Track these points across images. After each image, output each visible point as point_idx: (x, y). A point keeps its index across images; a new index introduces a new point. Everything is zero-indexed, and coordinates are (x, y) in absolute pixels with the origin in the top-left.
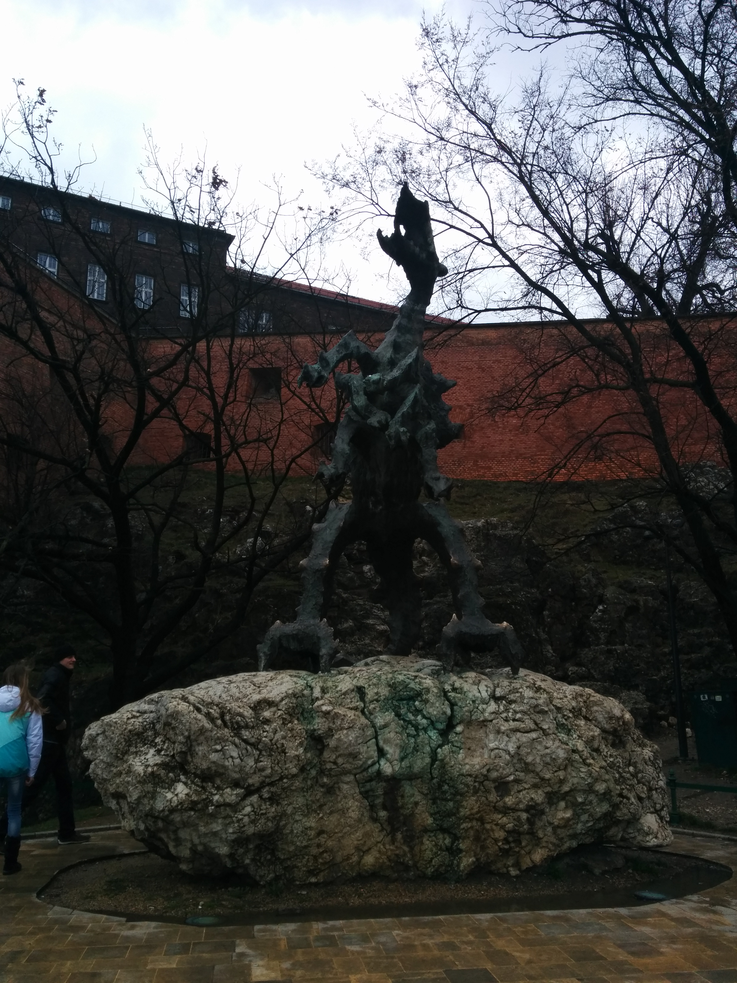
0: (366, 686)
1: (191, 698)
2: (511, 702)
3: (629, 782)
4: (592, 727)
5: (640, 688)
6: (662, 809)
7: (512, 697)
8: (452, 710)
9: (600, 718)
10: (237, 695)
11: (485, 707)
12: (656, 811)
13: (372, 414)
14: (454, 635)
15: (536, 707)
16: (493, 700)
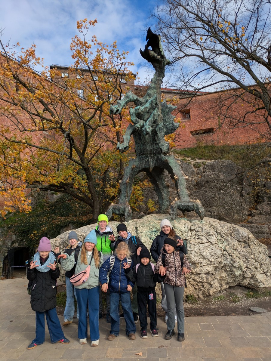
0: (138, 227)
2: (197, 231)
3: (251, 262)
4: (234, 240)
6: (267, 272)
9: (238, 236)
11: (186, 234)
12: (264, 273)
13: (138, 122)
14: (175, 206)
15: (207, 233)
16: (189, 232)
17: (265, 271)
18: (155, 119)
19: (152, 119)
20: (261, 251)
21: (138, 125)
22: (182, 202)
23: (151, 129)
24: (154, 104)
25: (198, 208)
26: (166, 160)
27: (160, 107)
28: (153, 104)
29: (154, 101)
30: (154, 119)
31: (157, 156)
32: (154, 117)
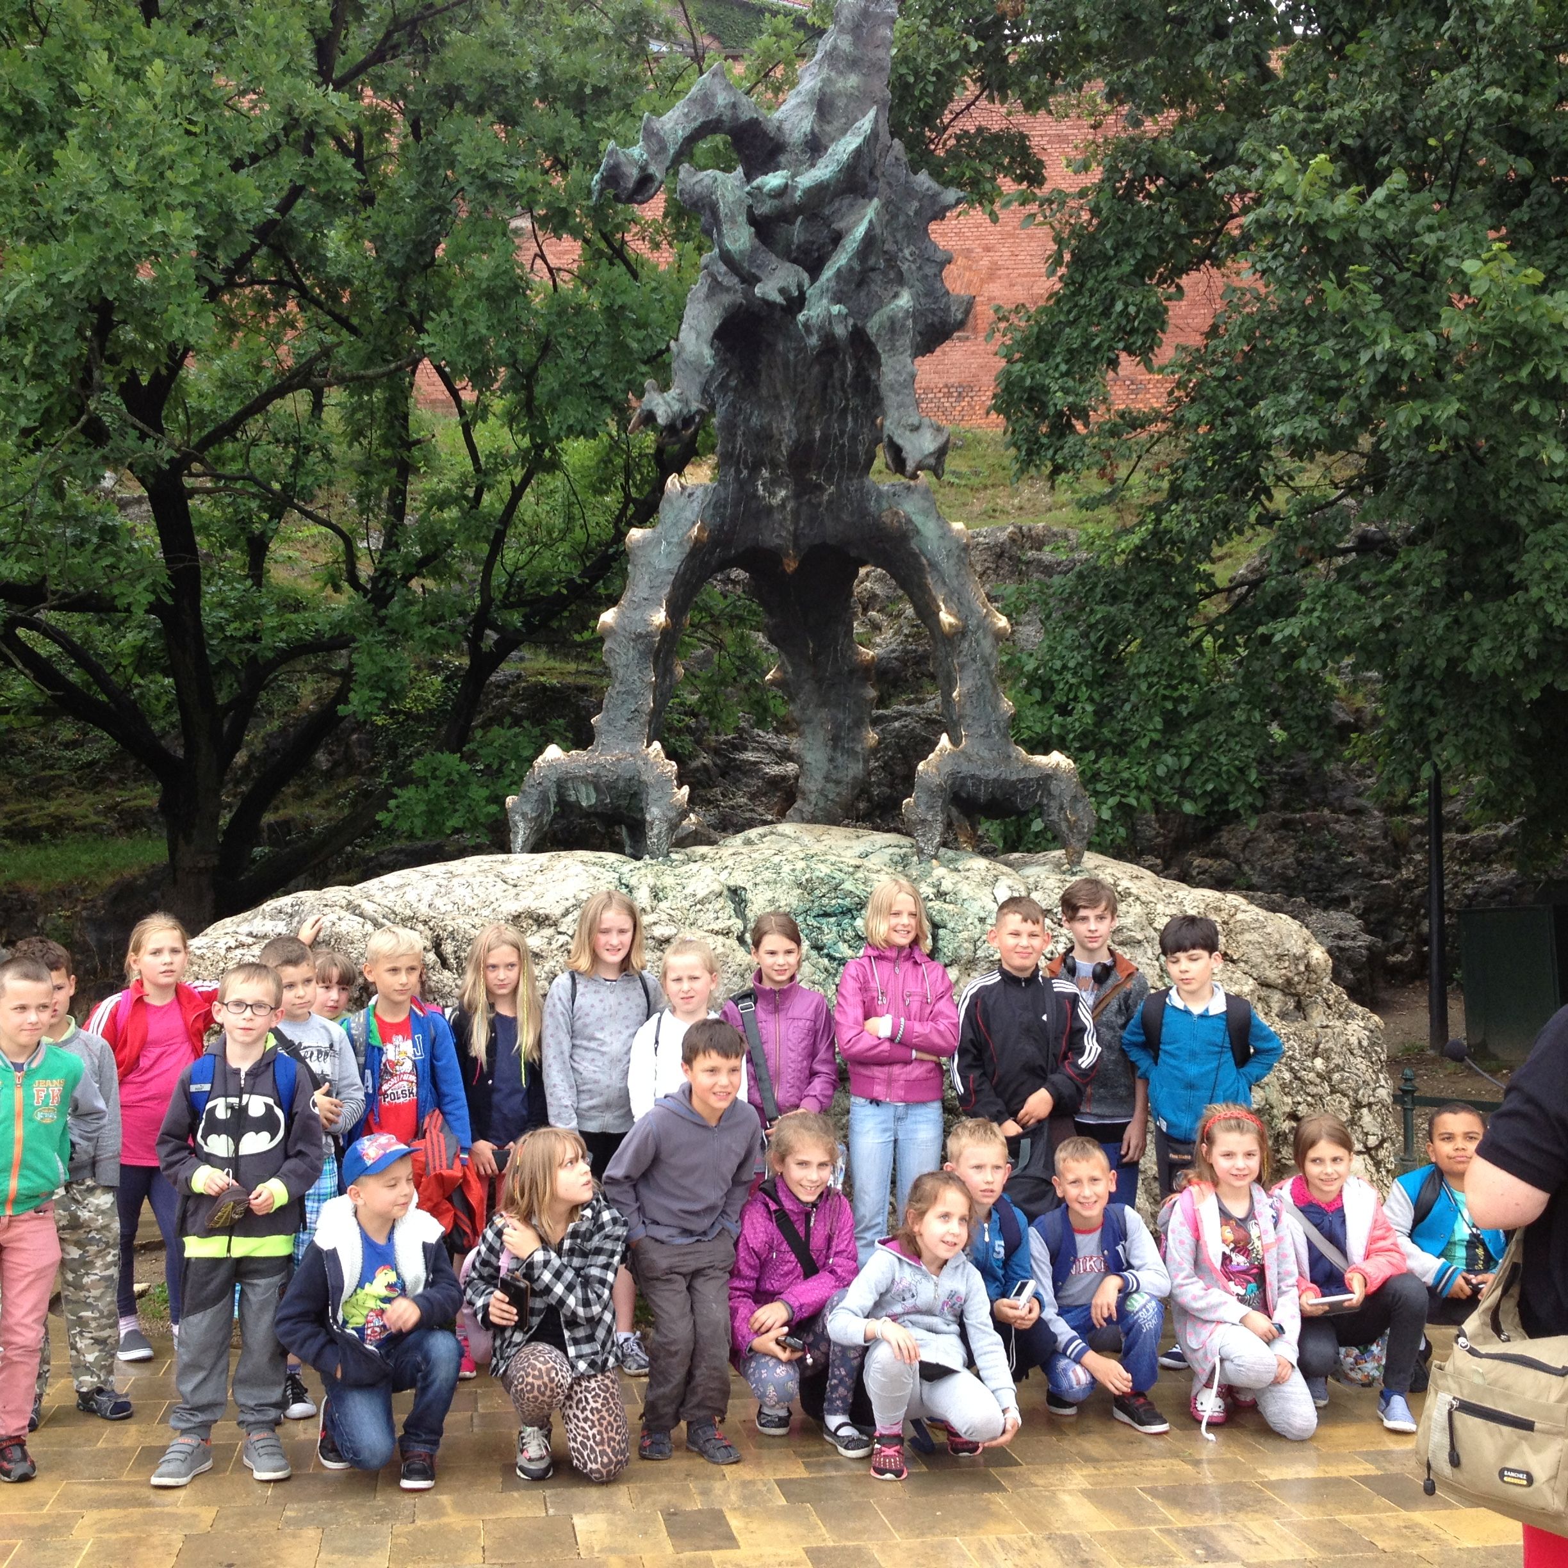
0: (749, 886)
1: (368, 908)
3: (1312, 1089)
4: (1239, 974)
5: (1353, 904)
6: (1380, 1145)
9: (1256, 956)
10: (469, 902)
12: (1368, 1150)
14: (938, 780)
17: (1372, 1141)
18: (871, 262)
20: (1354, 1040)
21: (769, 289)
24: (863, 174)
31: (838, 485)
32: (863, 254)
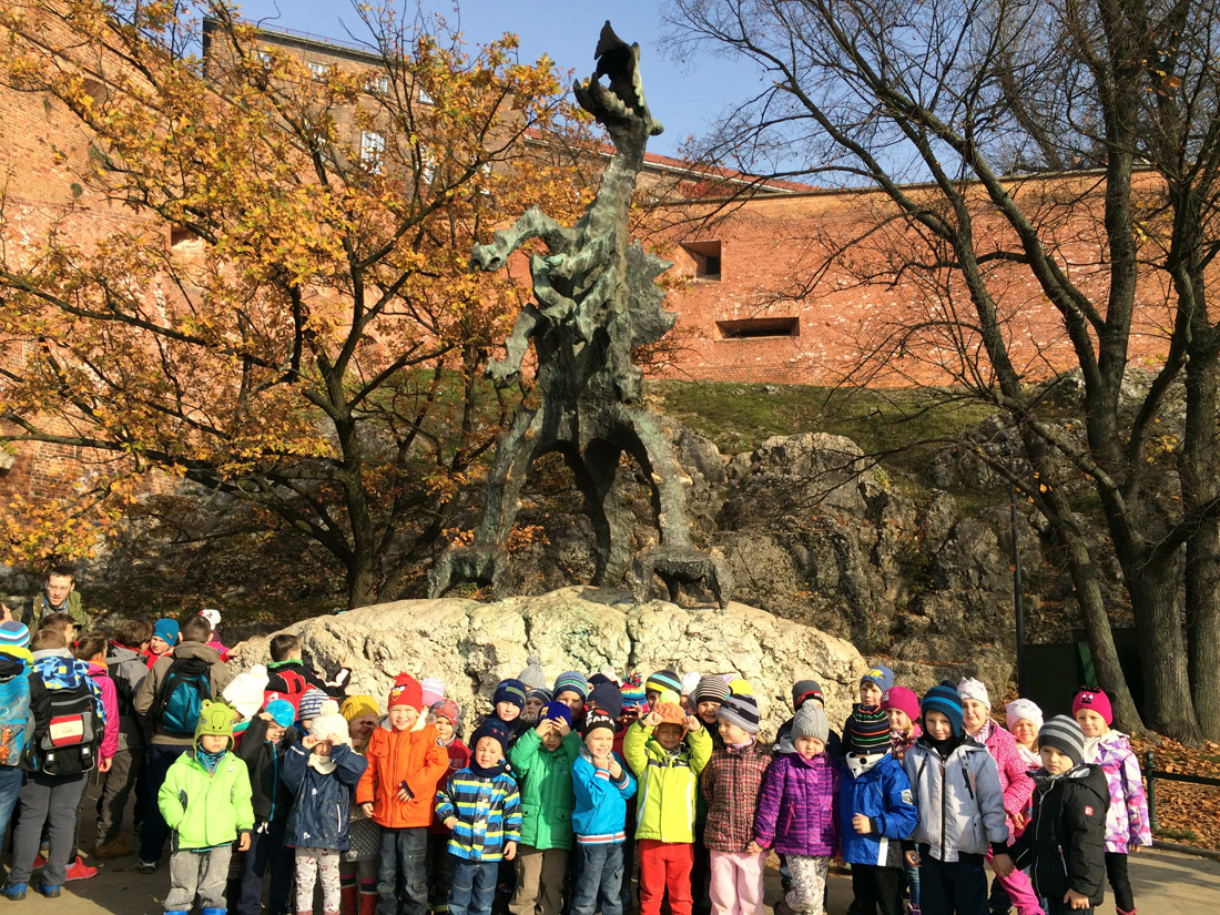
0: (534, 617)
1: (333, 626)
2: (707, 639)
4: (810, 671)
7: (707, 633)
8: (633, 647)
9: (822, 661)
11: (673, 644)
13: (554, 303)
14: (649, 562)
15: (735, 645)
16: (684, 637)
18: (607, 297)
19: (598, 298)
22: (668, 553)
23: (593, 327)
24: (605, 254)
25: (713, 573)
26: (632, 422)
27: (624, 262)
28: (603, 252)
29: (606, 242)
30: (602, 297)
31: (603, 409)
32: (602, 293)
